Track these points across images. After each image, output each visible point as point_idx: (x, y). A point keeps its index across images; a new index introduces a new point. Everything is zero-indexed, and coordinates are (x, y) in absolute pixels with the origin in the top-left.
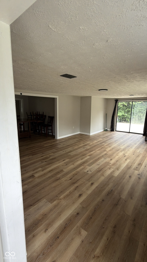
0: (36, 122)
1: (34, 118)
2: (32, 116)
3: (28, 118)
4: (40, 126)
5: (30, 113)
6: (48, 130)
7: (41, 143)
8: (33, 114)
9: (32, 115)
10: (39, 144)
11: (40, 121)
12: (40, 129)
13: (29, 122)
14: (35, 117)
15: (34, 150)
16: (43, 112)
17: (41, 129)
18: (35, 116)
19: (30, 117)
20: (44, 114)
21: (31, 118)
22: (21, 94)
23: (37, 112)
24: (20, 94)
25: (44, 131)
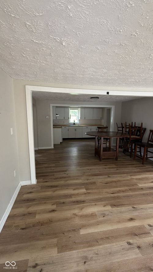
0: (129, 137)
1: (126, 131)
2: (124, 129)
3: (118, 130)
4: (134, 144)
5: (122, 124)
6: (147, 152)
7: (133, 177)
8: (126, 126)
9: (124, 127)
10: (129, 177)
11: (134, 136)
12: (133, 148)
13: (117, 138)
14: (128, 130)
15: (119, 192)
16: (142, 123)
17: (135, 149)
18: (128, 128)
19: (121, 129)
20: (143, 127)
21: (122, 131)
22: (108, 93)
23: (132, 122)
24: (106, 94)
25: (140, 152)
